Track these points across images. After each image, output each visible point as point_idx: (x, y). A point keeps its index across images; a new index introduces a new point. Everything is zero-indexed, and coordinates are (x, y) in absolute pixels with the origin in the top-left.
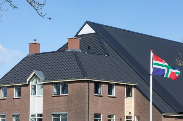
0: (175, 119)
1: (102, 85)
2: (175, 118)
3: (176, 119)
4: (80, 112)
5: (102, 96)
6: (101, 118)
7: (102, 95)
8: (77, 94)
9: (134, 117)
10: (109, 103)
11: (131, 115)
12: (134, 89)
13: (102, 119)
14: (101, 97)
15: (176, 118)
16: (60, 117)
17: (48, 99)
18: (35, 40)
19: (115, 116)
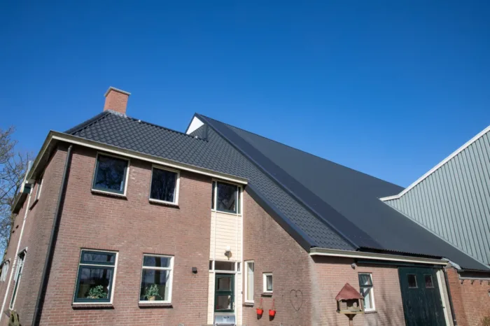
0: (350, 266)
1: (128, 169)
2: (351, 263)
3: (354, 268)
5: (125, 198)
6: (113, 264)
7: (125, 195)
9: (241, 265)
10: (150, 222)
11: (231, 260)
12: (242, 194)
13: (118, 267)
14: (121, 202)
15: (354, 265)
19: (172, 259)
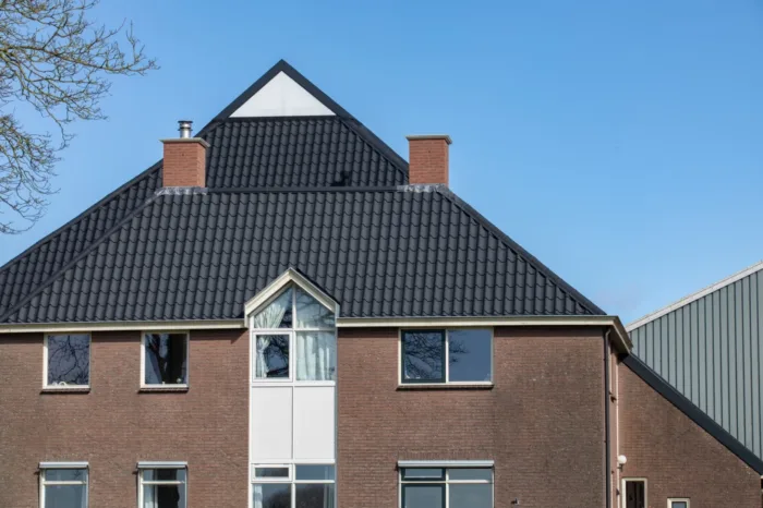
4: (569, 460)
8: (547, 382)
16: (444, 479)
17: (371, 399)
18: (186, 125)
